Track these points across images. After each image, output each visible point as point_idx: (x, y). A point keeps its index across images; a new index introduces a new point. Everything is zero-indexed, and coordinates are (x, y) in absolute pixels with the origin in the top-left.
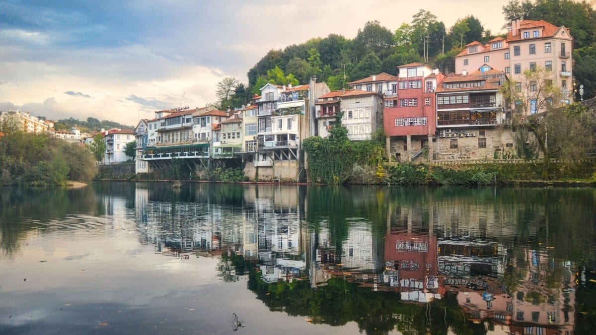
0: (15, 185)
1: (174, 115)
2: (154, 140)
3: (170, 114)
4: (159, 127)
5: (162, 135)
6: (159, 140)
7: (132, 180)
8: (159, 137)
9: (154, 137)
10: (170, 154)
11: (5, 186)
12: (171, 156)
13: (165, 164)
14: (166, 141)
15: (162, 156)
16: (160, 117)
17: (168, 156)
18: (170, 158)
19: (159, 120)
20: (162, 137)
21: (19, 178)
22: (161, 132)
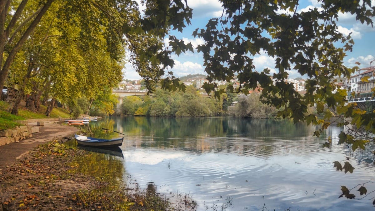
0: (267, 118)
1: (369, 71)
2: (356, 89)
3: (366, 71)
4: (359, 80)
5: (361, 85)
6: (359, 89)
7: (342, 116)
8: (359, 87)
9: (355, 87)
10: (365, 98)
11: (262, 118)
12: (366, 99)
13: (362, 106)
14: (363, 89)
15: (360, 100)
16: (359, 73)
17: (363, 99)
18: (365, 101)
19: (358, 75)
20: (361, 87)
21: (269, 115)
22: (359, 83)
